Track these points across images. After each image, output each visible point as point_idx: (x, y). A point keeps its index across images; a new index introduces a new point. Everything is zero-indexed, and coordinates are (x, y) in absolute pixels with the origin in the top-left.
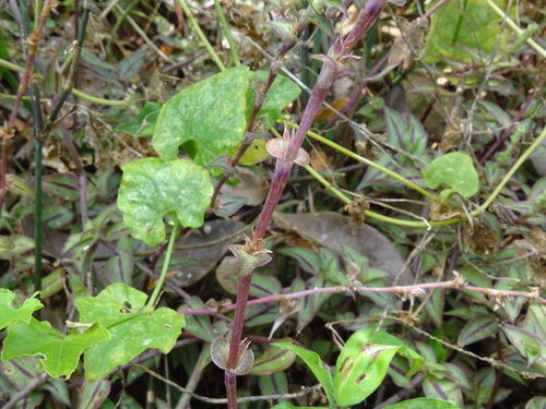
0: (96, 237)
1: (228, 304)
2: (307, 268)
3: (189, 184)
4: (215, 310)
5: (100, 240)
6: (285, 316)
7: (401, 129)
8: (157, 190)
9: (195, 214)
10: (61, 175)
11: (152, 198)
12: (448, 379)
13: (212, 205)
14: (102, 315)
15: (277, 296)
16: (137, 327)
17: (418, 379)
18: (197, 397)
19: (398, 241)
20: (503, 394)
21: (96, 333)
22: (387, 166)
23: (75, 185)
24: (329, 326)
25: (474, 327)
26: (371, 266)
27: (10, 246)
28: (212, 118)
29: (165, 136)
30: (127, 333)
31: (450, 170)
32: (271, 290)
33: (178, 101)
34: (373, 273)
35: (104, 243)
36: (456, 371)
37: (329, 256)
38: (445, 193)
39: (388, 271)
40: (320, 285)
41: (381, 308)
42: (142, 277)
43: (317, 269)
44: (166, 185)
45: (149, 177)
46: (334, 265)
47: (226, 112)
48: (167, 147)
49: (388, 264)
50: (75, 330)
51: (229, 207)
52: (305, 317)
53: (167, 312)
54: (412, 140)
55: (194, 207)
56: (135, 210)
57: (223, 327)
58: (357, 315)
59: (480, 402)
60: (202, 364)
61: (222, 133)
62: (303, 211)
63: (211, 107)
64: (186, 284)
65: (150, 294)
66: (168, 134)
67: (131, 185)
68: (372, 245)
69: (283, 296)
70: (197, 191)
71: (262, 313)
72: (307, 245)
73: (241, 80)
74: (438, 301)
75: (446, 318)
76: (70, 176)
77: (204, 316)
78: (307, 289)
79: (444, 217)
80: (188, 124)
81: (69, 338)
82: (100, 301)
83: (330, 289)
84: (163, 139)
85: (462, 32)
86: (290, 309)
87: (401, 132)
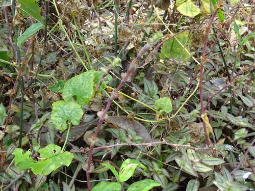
0: (41, 125)
1: (88, 149)
2: (115, 136)
3: (75, 110)
4: (83, 151)
5: (43, 126)
6: (107, 153)
7: (149, 86)
8: (64, 112)
9: (77, 121)
10: (28, 102)
11: (62, 115)
12: (162, 174)
13: (83, 118)
14: (47, 154)
15: (104, 147)
16: (58, 158)
17: (152, 174)
18: (77, 180)
19: (147, 126)
20: (183, 179)
21: (47, 161)
22: (142, 102)
23: (33, 106)
24: (122, 156)
25: (172, 156)
26: (137, 135)
27: (11, 129)
28: (82, 88)
29: (67, 94)
30: (55, 160)
31: (163, 103)
32: (103, 143)
33: (71, 82)
34: (138, 138)
35: (44, 127)
36: (165, 171)
37: (123, 132)
38: (161, 111)
39: (143, 137)
40: (119, 142)
41: (140, 150)
42: (58, 139)
43: (118, 136)
44: (67, 110)
45: (61, 108)
46: (124, 135)
47: (87, 86)
48: (67, 97)
49: (143, 134)
50: (40, 160)
51: (88, 119)
52: (114, 153)
53: (68, 153)
54: (153, 90)
55: (76, 118)
56: (57, 119)
57: (86, 157)
58: (132, 152)
59: (175, 182)
60: (78, 169)
61: (86, 93)
62: (115, 115)
63: (82, 84)
64: (73, 140)
65: (62, 147)
66: (68, 93)
67: (56, 111)
68: (138, 128)
69: (106, 146)
70: (77, 113)
71: (100, 152)
72: (116, 127)
73: (92, 75)
74: (160, 147)
75: (161, 153)
76: (32, 103)
77: (79, 153)
78: (115, 144)
79: (160, 119)
80: (74, 89)
81: (38, 162)
82: (46, 150)
83: (122, 144)
84: (66, 95)
85: (174, 48)
86: (109, 151)
87: (149, 87)
